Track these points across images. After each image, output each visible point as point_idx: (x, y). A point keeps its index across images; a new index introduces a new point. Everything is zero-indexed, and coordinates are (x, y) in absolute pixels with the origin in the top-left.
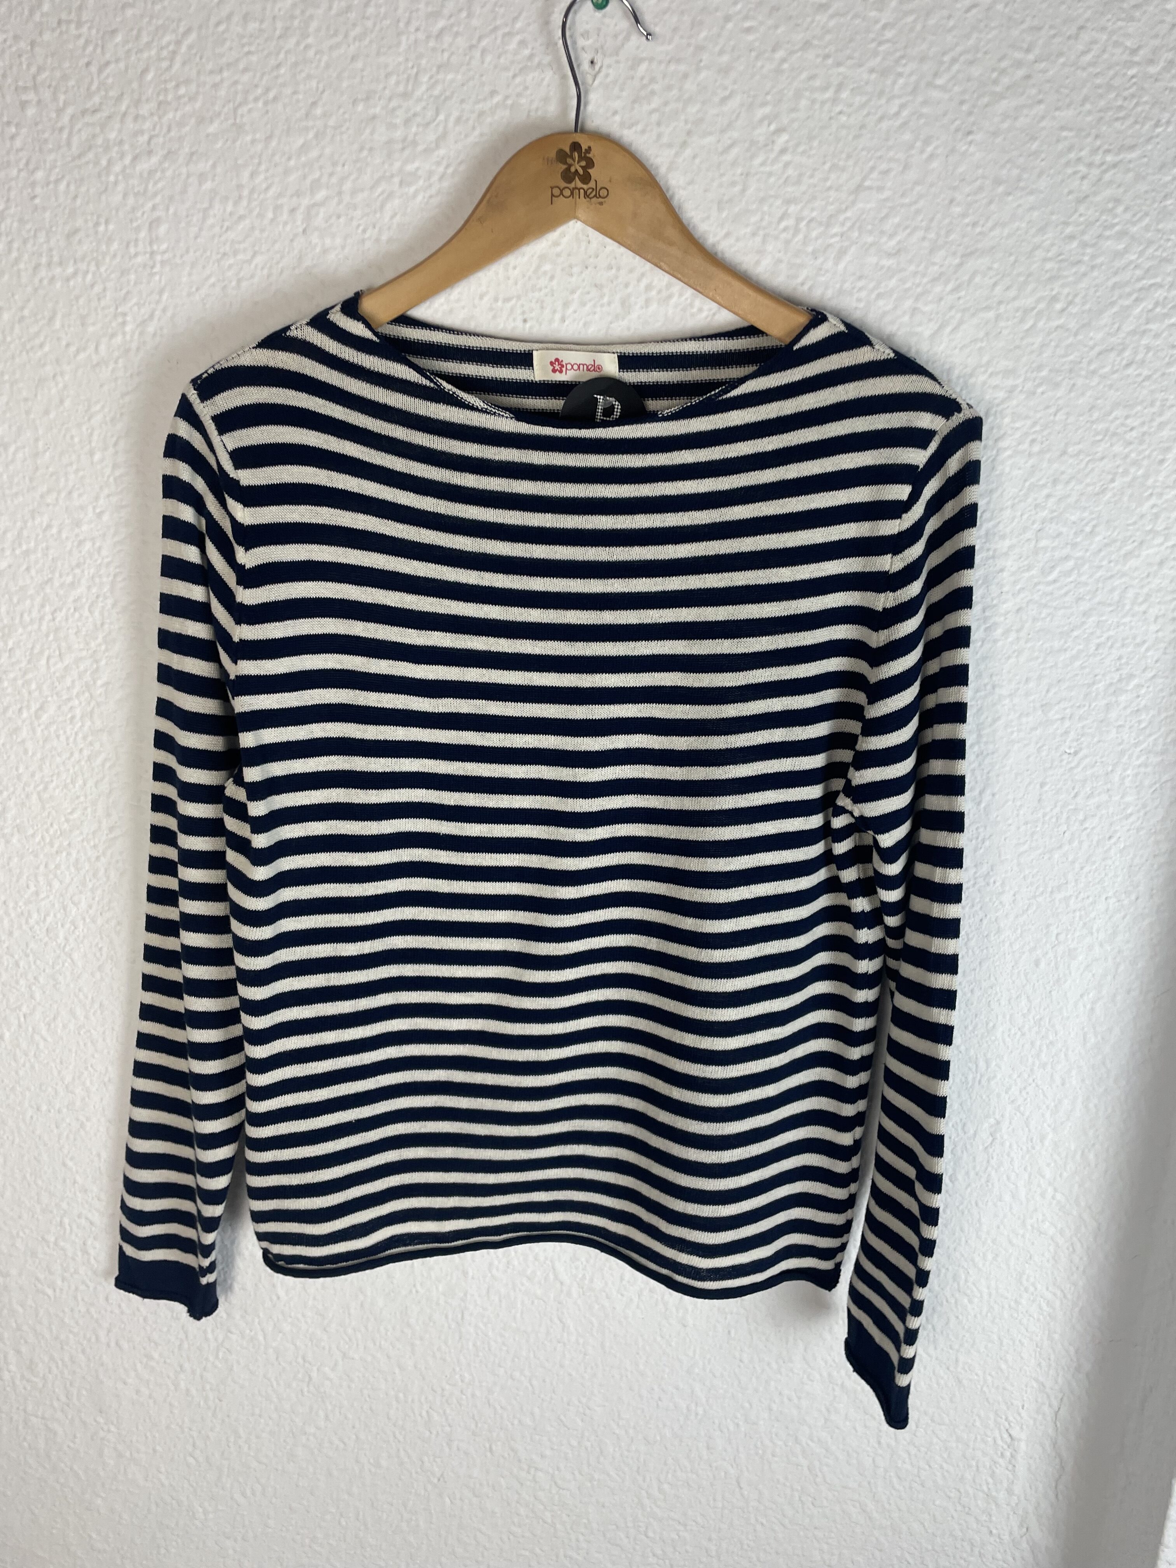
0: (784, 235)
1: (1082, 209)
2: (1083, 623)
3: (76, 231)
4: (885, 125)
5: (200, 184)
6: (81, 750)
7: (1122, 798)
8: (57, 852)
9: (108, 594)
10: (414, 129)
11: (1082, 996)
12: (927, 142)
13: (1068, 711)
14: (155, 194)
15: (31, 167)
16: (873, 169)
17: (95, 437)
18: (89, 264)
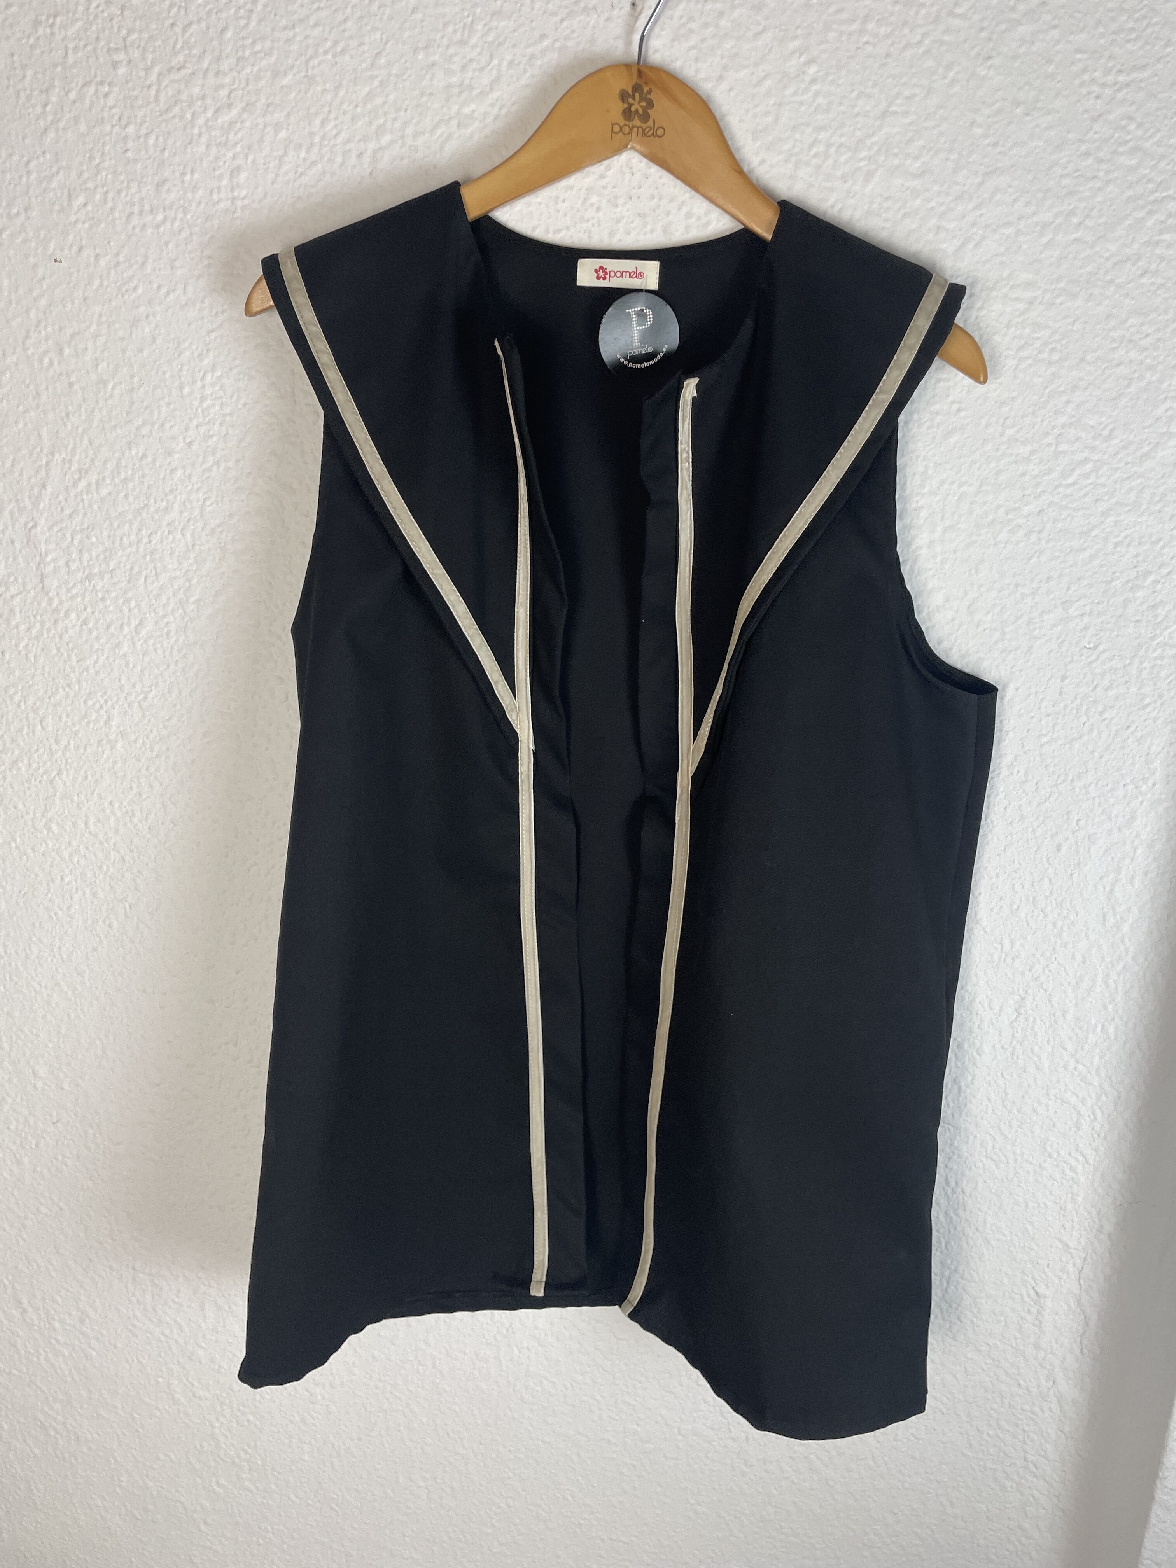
0: (815, 161)
1: (1096, 127)
2: (1102, 523)
3: (164, 181)
4: (908, 53)
5: (276, 135)
6: (176, 662)
7: (1140, 689)
8: (157, 756)
9: (198, 518)
10: (470, 74)
11: (1101, 879)
12: (949, 67)
13: (1088, 608)
14: (236, 144)
15: (123, 123)
16: (898, 94)
17: (184, 373)
18: (177, 210)
